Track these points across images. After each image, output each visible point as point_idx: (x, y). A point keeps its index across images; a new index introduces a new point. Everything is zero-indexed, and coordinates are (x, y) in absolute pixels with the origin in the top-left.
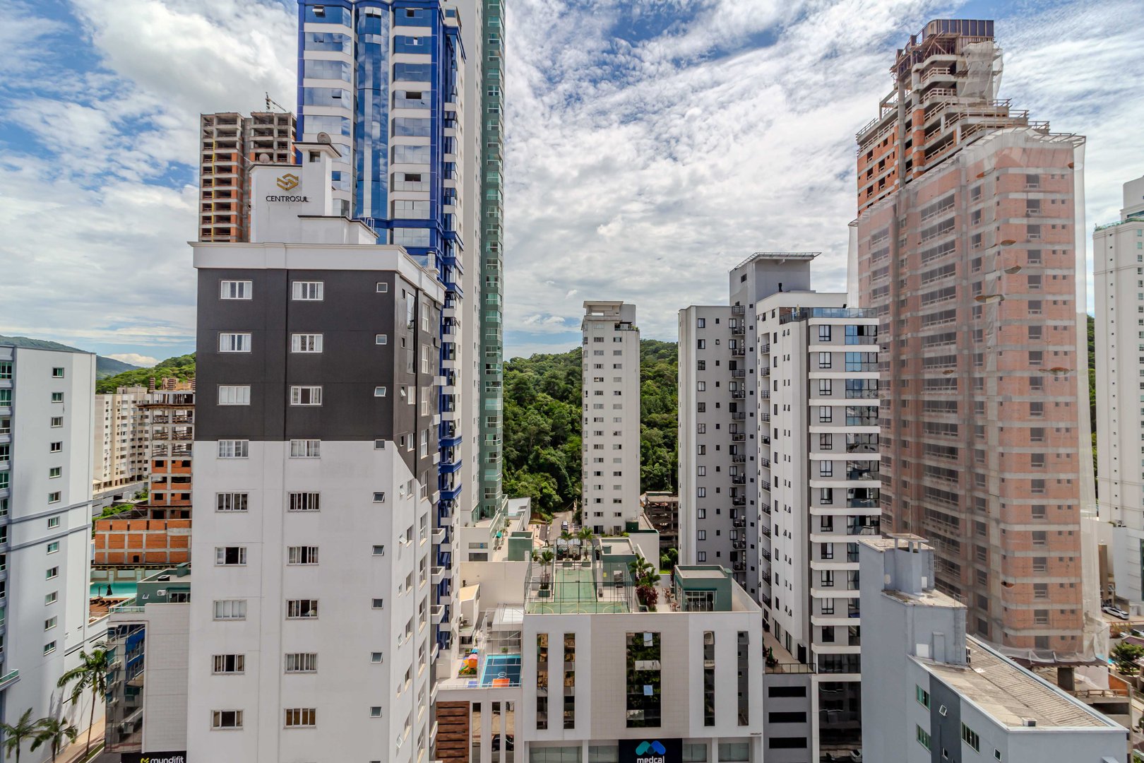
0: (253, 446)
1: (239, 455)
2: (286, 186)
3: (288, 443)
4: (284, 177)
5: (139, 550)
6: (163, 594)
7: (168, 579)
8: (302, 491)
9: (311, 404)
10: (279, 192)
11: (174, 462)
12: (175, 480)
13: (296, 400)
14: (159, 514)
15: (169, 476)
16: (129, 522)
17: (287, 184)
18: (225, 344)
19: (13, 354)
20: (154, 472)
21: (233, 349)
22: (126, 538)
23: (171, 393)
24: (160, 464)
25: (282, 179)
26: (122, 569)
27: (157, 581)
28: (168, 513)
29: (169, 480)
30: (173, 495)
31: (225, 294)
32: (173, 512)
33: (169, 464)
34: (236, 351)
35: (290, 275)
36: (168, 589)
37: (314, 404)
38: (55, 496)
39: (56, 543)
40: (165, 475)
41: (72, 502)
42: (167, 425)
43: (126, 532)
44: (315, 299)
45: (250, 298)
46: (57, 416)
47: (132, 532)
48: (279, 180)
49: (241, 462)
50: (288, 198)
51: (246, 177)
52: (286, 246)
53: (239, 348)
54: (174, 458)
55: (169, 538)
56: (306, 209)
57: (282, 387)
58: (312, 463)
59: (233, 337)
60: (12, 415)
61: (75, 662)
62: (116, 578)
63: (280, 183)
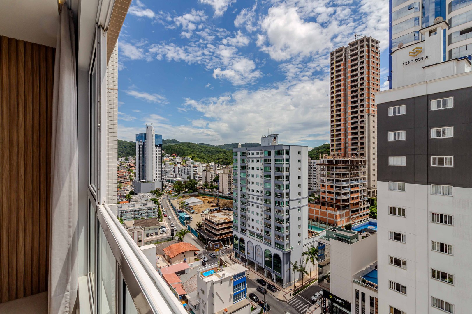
0: (407, 186)
1: (400, 190)
2: (414, 55)
3: (430, 186)
4: (413, 51)
5: (318, 216)
6: (335, 236)
7: (335, 231)
8: (440, 212)
9: (445, 166)
10: (410, 59)
11: (328, 185)
12: (328, 192)
13: (434, 164)
14: (323, 204)
15: (326, 190)
16: (315, 205)
17: (415, 53)
18: (391, 137)
19: (289, 148)
20: (321, 188)
21: (395, 138)
22: (314, 211)
23: (326, 160)
24: (323, 186)
25: (413, 52)
26: (314, 221)
27: (332, 231)
28: (326, 204)
29: (326, 192)
30: (328, 198)
31: (391, 113)
32: (328, 204)
33: (326, 186)
34: (397, 140)
35: (428, 98)
36: (336, 235)
37: (447, 166)
38: (299, 194)
39: (300, 209)
40: (325, 190)
41: (303, 196)
42: (325, 172)
43: (314, 209)
44: (447, 108)
45: (405, 113)
46: (299, 167)
47: (316, 209)
48: (410, 53)
49: (401, 193)
50: (416, 60)
51: (347, 72)
52: (426, 82)
53: (399, 138)
54: (328, 184)
55: (327, 214)
56: (427, 62)
57: (426, 156)
58: (446, 198)
59: (395, 134)
60: (290, 167)
61: (305, 250)
62: (320, 226)
63: (411, 54)
